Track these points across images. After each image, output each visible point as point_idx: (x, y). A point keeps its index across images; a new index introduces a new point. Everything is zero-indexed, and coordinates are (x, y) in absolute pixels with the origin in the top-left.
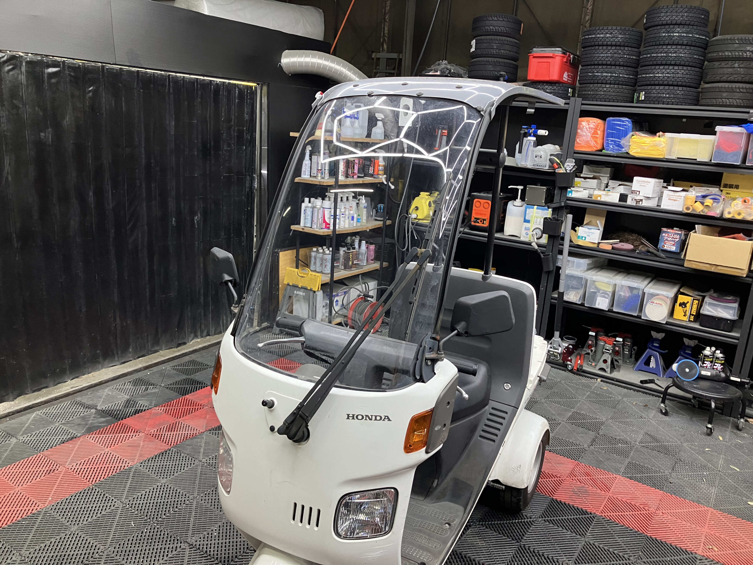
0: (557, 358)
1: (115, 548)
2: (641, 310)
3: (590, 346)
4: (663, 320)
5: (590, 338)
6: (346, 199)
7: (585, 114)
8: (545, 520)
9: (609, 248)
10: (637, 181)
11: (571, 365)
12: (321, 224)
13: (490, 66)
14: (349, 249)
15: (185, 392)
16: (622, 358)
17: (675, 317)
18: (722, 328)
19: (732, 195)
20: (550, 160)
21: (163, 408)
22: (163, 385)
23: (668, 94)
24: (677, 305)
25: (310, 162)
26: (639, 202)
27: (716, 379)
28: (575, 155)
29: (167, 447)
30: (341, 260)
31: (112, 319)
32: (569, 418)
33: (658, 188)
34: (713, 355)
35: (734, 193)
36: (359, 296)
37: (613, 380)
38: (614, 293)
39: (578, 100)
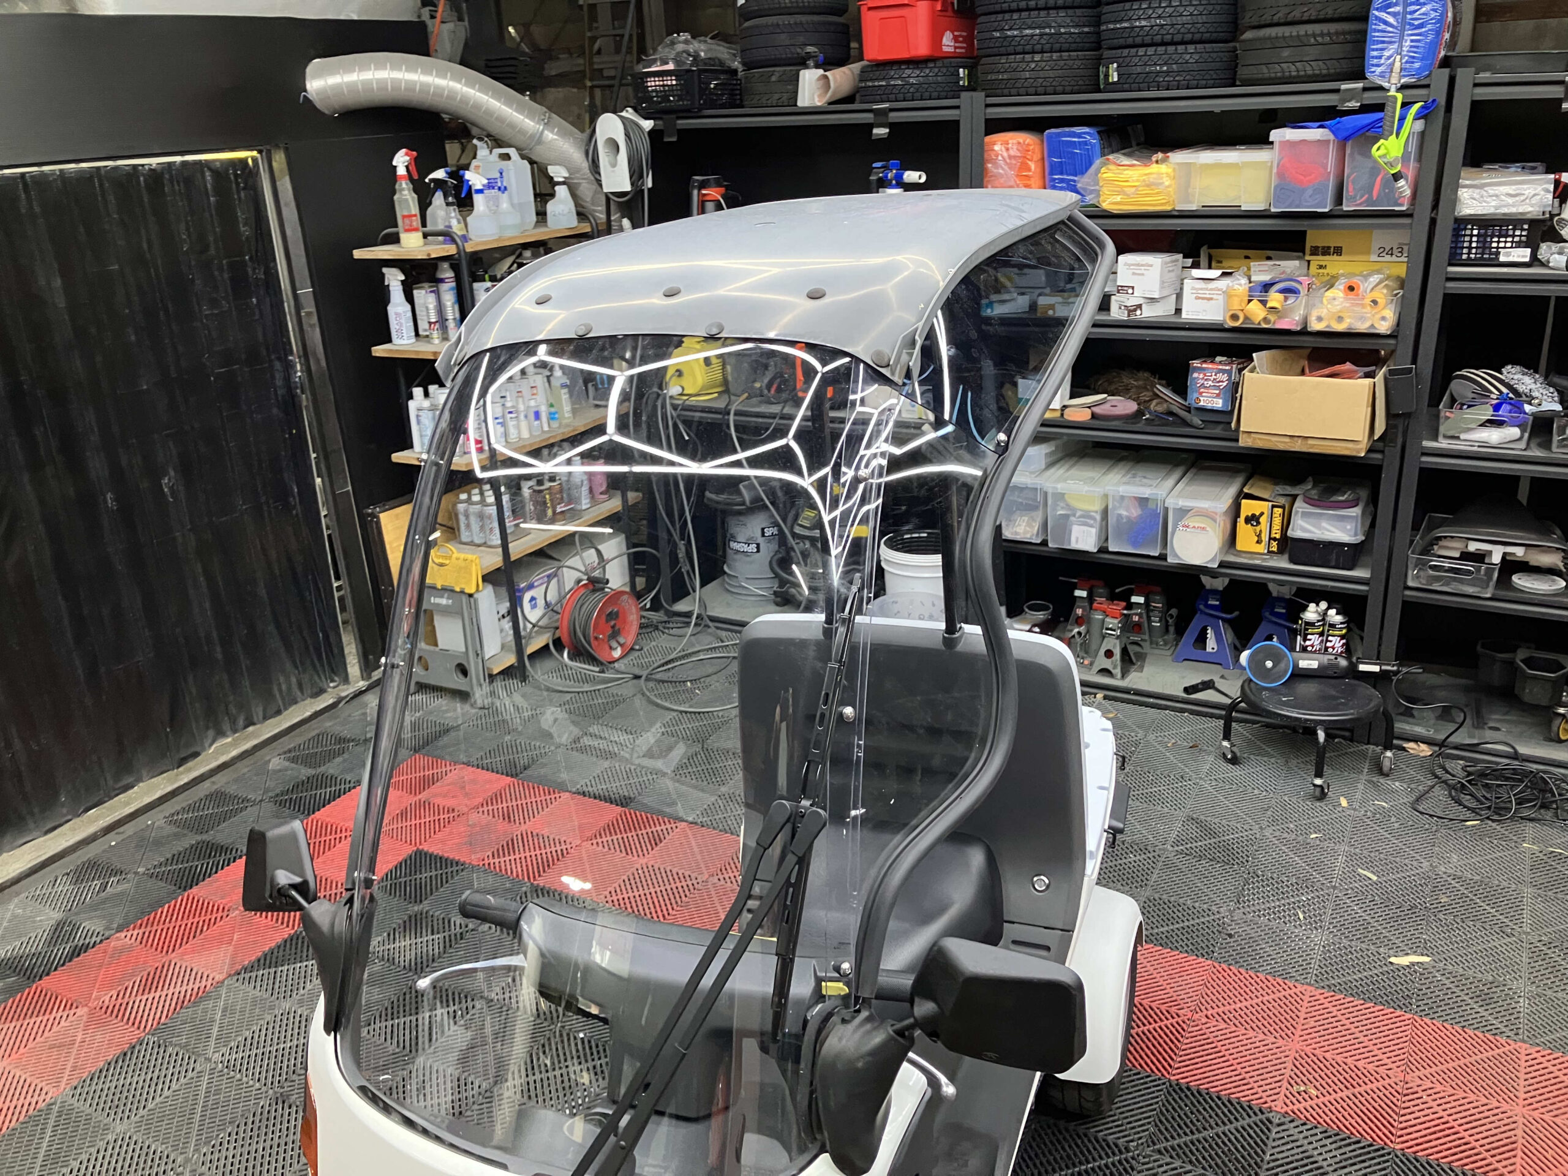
2: (1165, 542)
3: (1079, 621)
4: (1213, 560)
5: (1078, 604)
7: (995, 126)
9: (1084, 416)
10: (1126, 264)
13: (783, 36)
15: (189, 880)
16: (1146, 637)
17: (1239, 547)
18: (1333, 564)
19: (1331, 270)
21: (136, 932)
23: (1165, 64)
24: (1241, 520)
25: (409, 305)
26: (1135, 310)
27: (1330, 673)
29: (136, 1035)
30: (530, 507)
33: (1172, 275)
34: (1324, 619)
35: (1334, 265)
36: (579, 581)
37: (1129, 693)
38: (1105, 512)
39: (979, 96)
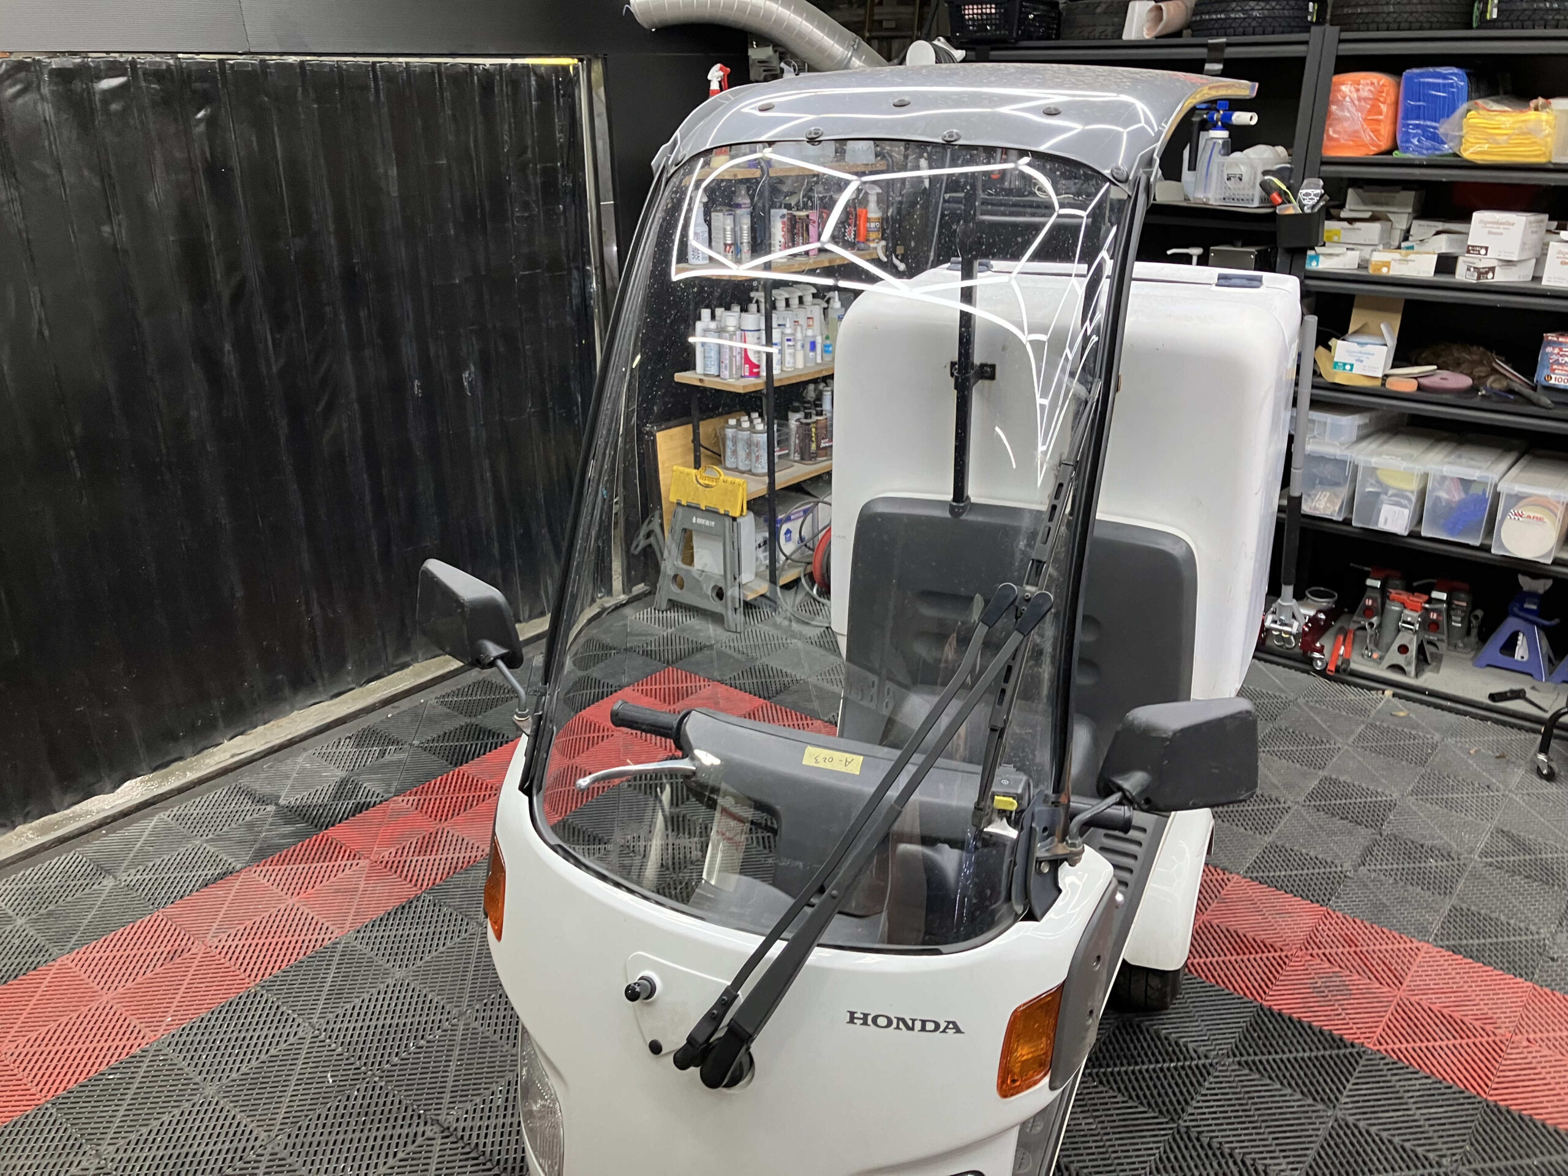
0: (1290, 643)
1: (289, 1136)
2: (1490, 531)
3: (1368, 612)
4: (1546, 556)
5: (1368, 594)
6: (797, 301)
7: (1347, 64)
8: (1239, 1063)
9: (1410, 387)
10: (1481, 221)
11: (1320, 659)
12: (740, 368)
14: (808, 416)
15: (460, 757)
16: (1444, 637)
20: (1264, 185)
21: (411, 798)
22: (416, 743)
25: (706, 228)
26: (1487, 273)
28: (1324, 168)
29: (413, 892)
30: (794, 441)
31: (303, 608)
32: (1311, 796)
33: (1535, 236)
37: (1424, 694)
38: (1422, 494)
39: (1332, 32)
